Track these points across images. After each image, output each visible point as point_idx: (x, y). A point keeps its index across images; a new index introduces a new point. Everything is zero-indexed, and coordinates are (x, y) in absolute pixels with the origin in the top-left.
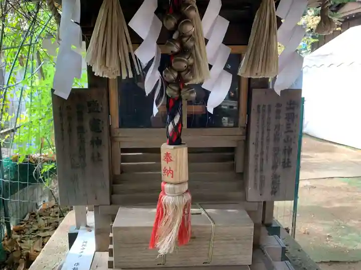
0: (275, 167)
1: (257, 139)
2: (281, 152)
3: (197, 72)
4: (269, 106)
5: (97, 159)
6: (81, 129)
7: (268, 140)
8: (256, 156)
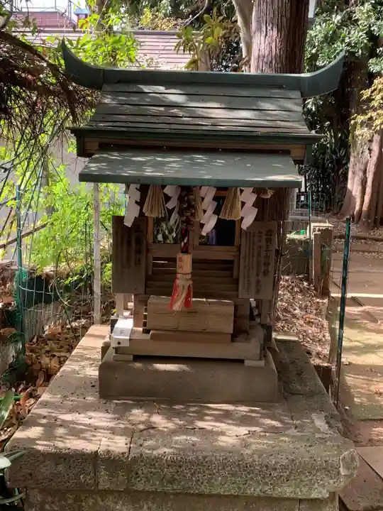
0: (257, 275)
1: (245, 254)
2: (262, 265)
3: (196, 216)
4: (254, 233)
5: (138, 262)
6: (129, 243)
7: (253, 256)
8: (245, 267)
